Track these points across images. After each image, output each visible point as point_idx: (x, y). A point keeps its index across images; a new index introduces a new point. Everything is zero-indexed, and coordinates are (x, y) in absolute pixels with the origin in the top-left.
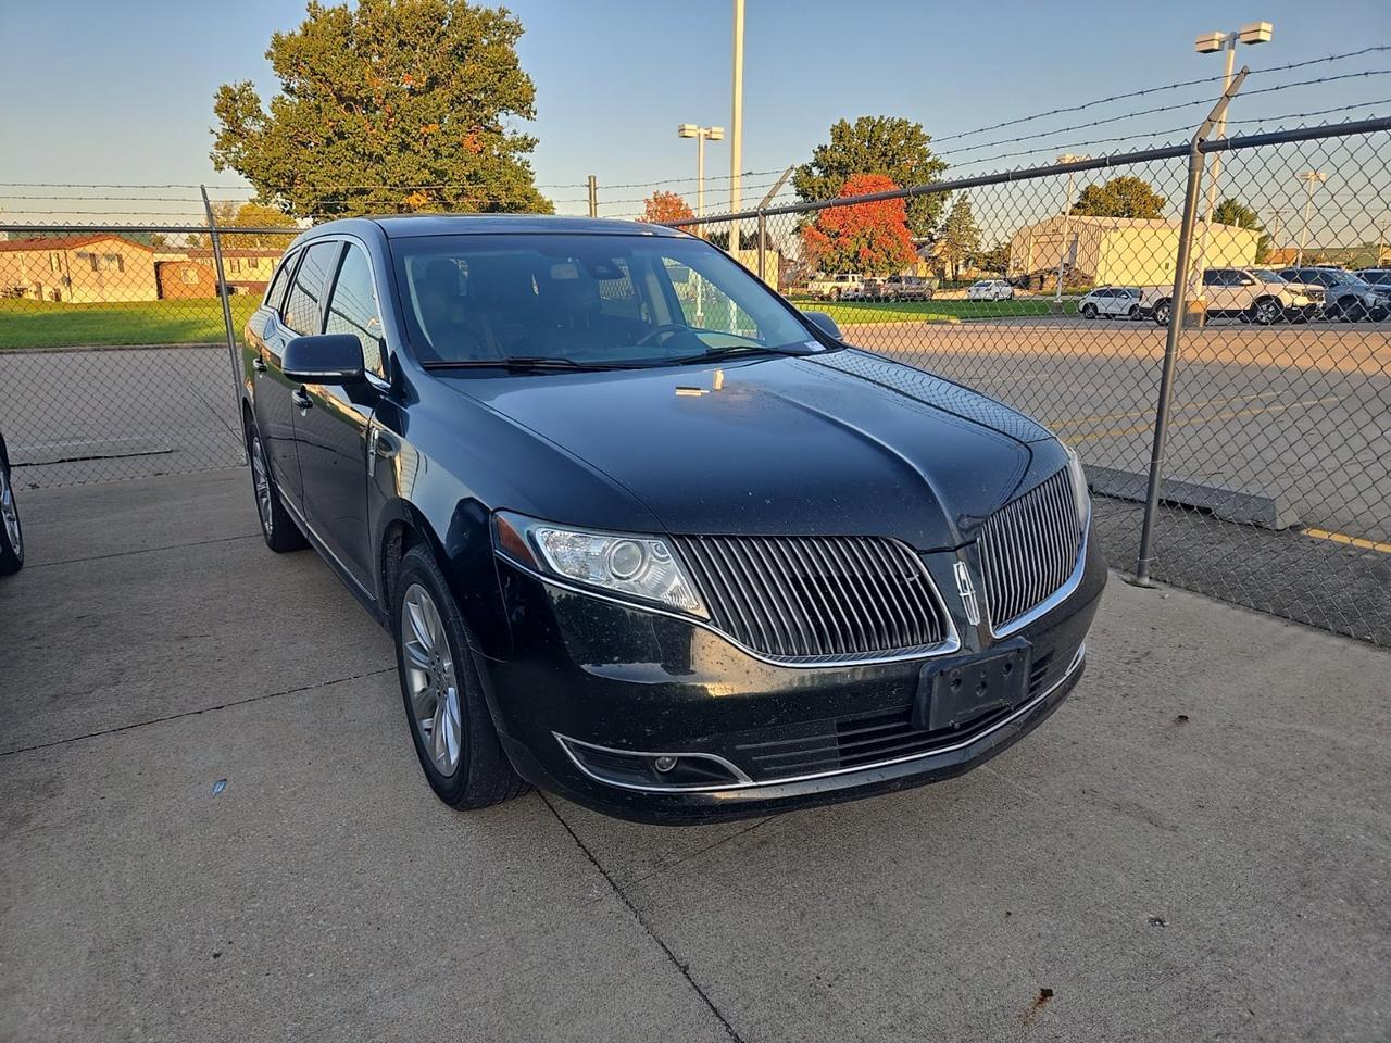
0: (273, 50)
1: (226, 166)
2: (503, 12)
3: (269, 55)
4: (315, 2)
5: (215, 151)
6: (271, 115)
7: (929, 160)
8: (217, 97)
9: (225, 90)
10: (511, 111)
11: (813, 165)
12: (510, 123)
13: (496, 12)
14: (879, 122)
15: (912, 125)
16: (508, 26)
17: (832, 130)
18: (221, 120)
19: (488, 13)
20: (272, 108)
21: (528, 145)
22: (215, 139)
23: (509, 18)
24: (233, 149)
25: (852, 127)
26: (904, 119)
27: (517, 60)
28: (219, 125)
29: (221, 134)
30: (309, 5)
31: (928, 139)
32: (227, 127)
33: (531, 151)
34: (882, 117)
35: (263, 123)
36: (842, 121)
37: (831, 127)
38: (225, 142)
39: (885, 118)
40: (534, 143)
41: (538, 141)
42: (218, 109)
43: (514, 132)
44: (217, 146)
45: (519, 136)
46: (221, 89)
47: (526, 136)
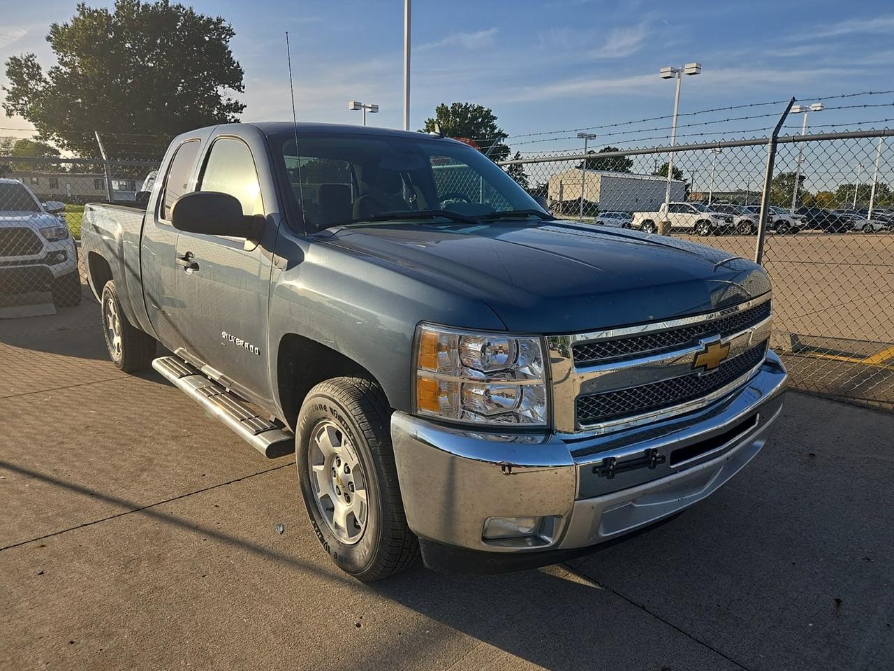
0: (51, 36)
1: (15, 113)
2: (220, 20)
3: (49, 39)
4: (83, 5)
5: (6, 102)
6: (49, 79)
7: (496, 131)
8: (8, 64)
9: (14, 59)
10: (226, 86)
12: (225, 93)
13: (215, 20)
14: (466, 106)
15: (485, 109)
16: (223, 28)
17: (437, 110)
18: (12, 82)
19: (210, 20)
20: (50, 74)
21: (238, 108)
22: (6, 94)
23: (224, 24)
24: (21, 102)
25: (449, 109)
26: (480, 105)
27: (230, 52)
28: (9, 84)
29: (11, 90)
30: (79, 6)
31: (495, 118)
32: (16, 86)
33: (241, 113)
34: (467, 104)
35: (43, 84)
36: (443, 105)
37: (436, 107)
38: (15, 96)
40: (243, 107)
41: (245, 106)
42: (9, 73)
43: (229, 99)
44: (8, 99)
45: (233, 102)
46: (11, 59)
47: (237, 102)
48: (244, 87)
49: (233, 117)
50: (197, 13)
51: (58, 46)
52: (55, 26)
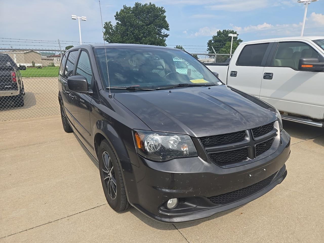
2: (162, 8)
3: (115, 16)
5: (104, 36)
7: (237, 39)
10: (164, 29)
11: (212, 40)
15: (235, 32)
17: (217, 33)
19: (160, 8)
21: (167, 36)
22: (103, 34)
25: (222, 32)
26: (233, 30)
28: (104, 30)
30: (124, 6)
34: (228, 30)
35: (113, 30)
36: (220, 30)
37: (217, 32)
38: (105, 34)
39: (229, 30)
40: (168, 35)
42: (105, 28)
43: (164, 33)
45: (165, 34)
47: (167, 34)
48: (169, 29)
49: (165, 39)
51: (116, 19)
52: (117, 12)
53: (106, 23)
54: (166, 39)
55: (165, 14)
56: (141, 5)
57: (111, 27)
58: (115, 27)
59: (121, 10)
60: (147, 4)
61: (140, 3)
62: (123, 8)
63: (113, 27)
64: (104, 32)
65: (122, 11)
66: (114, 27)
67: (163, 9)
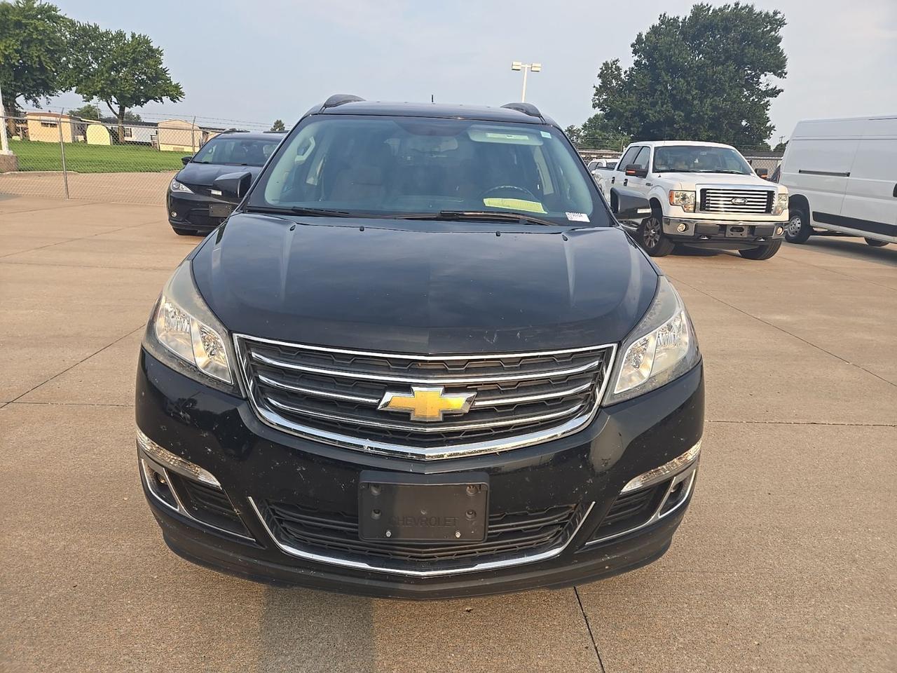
0: (635, 43)
3: (633, 45)
4: (665, 14)
5: (594, 98)
6: (624, 77)
8: (601, 69)
10: (770, 73)
12: (768, 80)
13: (771, 13)
16: (776, 20)
18: (600, 80)
19: (767, 15)
21: (775, 93)
23: (779, 16)
24: (604, 96)
28: (598, 82)
30: (661, 16)
32: (602, 85)
33: (776, 97)
35: (620, 82)
38: (599, 92)
41: (782, 91)
42: (600, 76)
43: (768, 85)
44: (595, 95)
45: (770, 87)
46: (604, 64)
47: (776, 88)
48: (786, 74)
49: (768, 101)
50: (757, 10)
51: (635, 52)
52: (640, 35)
53: (606, 64)
54: (771, 102)
55: (782, 32)
56: (712, 9)
57: (616, 73)
58: (628, 72)
59: (653, 26)
60: (729, 6)
61: (707, 5)
62: (657, 22)
63: (623, 73)
64: (597, 88)
65: (655, 30)
66: (625, 72)
67: (777, 18)
